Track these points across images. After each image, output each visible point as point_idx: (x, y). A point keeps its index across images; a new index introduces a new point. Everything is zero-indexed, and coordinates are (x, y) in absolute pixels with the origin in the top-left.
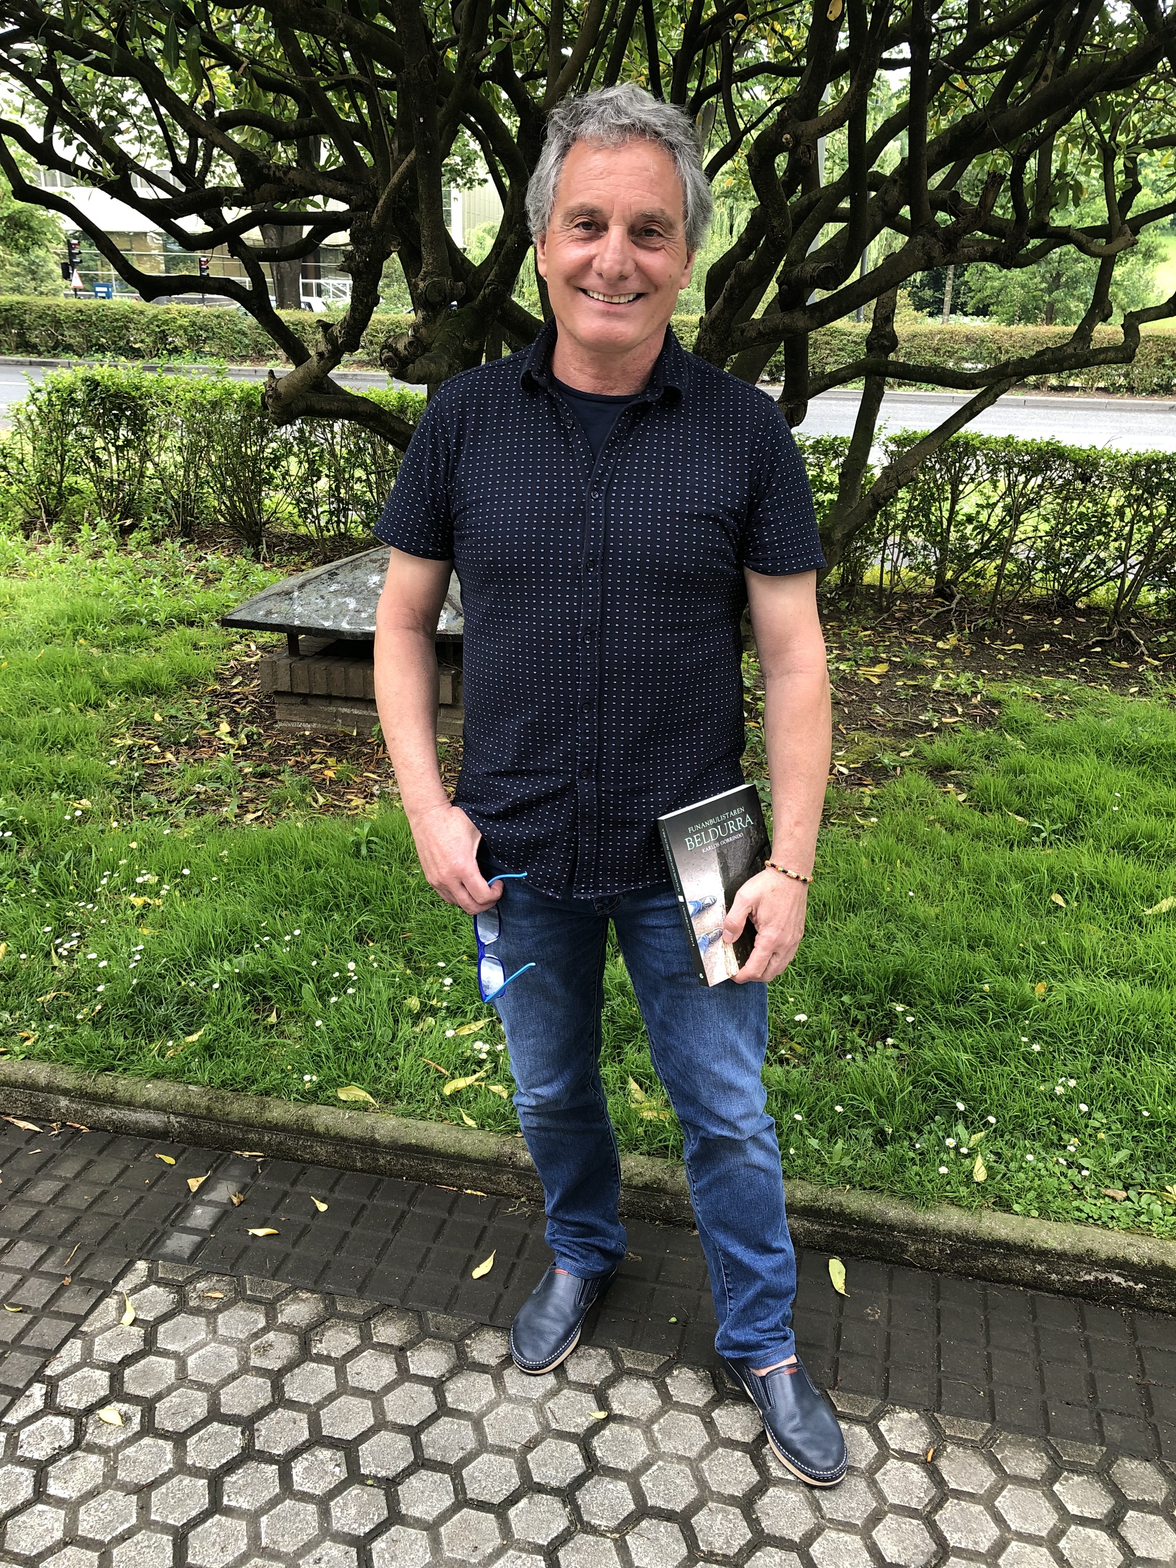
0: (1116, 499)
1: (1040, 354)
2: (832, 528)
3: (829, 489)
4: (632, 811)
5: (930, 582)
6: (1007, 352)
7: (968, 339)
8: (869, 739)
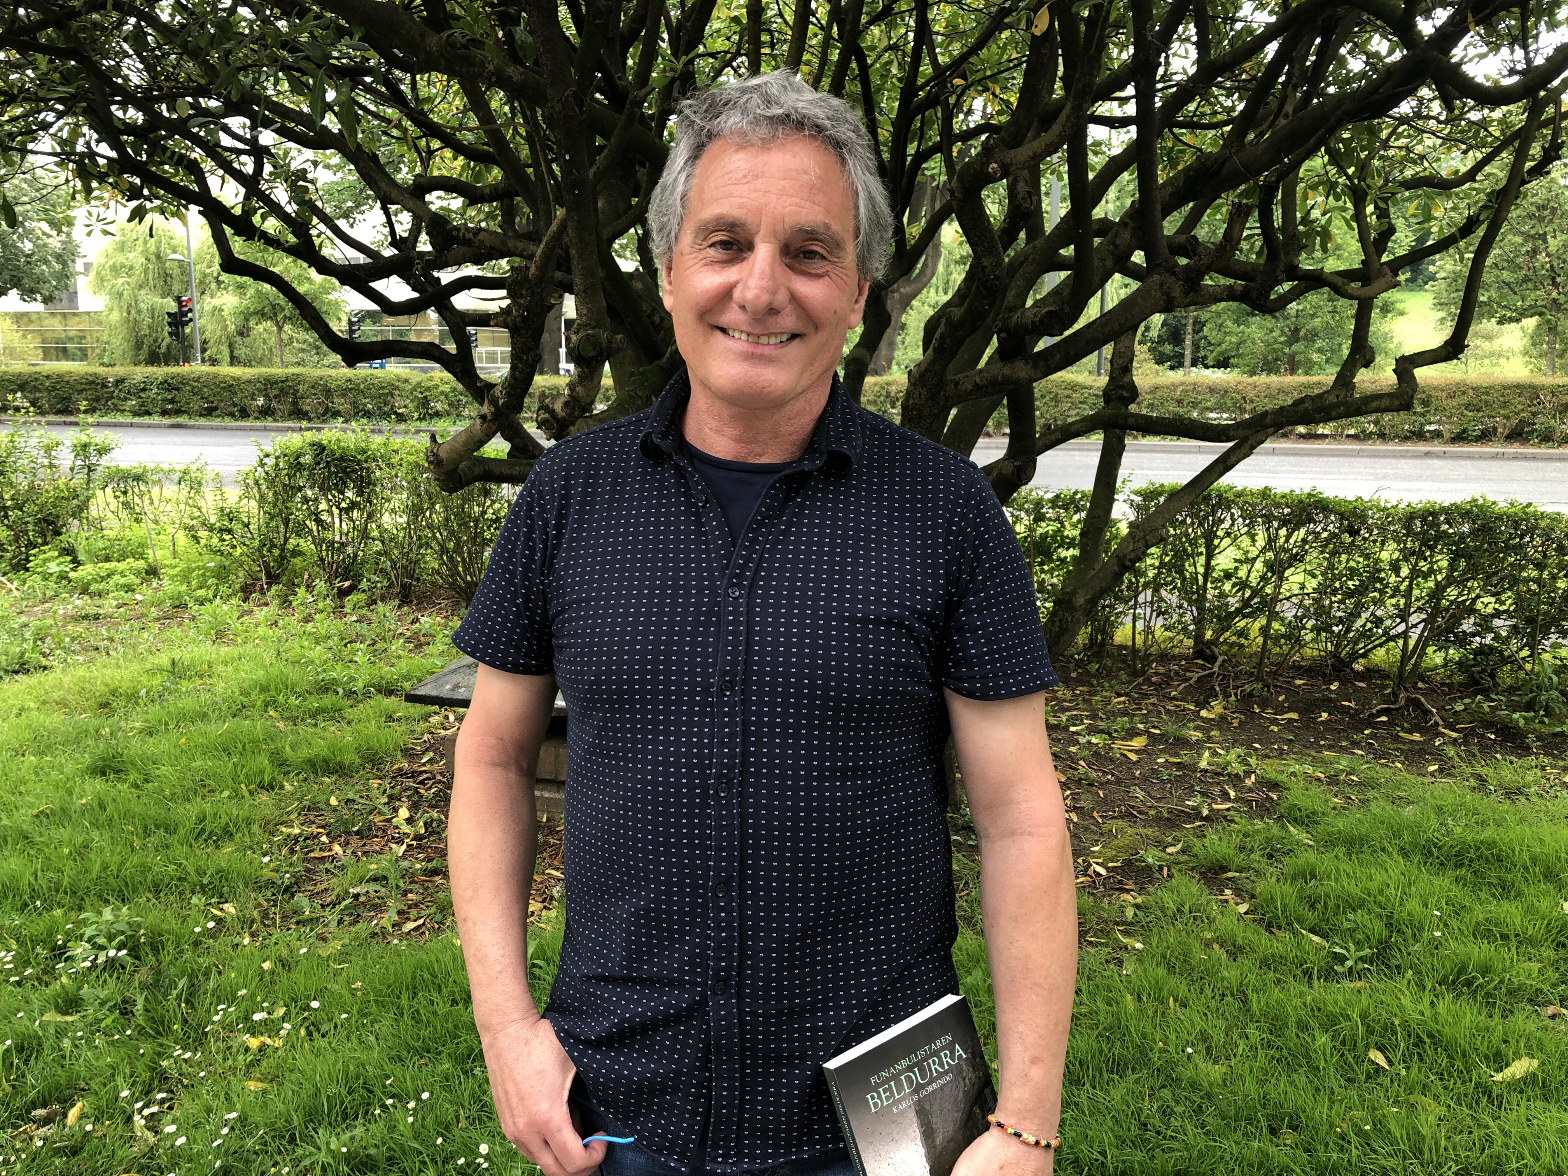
0: (1388, 553)
1: (1298, 402)
2: (1073, 593)
3: (1071, 544)
4: (790, 1040)
5: (1189, 642)
6: (1252, 401)
7: (1212, 390)
8: (1130, 831)
